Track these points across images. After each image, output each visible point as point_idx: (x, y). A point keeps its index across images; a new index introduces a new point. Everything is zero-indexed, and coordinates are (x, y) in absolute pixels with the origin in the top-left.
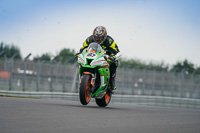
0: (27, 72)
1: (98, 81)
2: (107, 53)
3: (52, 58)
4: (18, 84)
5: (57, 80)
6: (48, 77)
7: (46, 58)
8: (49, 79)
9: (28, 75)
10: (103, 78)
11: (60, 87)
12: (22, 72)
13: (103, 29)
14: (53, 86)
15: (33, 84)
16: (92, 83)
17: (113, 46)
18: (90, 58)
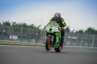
0: (73, 38)
1: (55, 39)
2: (60, 26)
3: (84, 32)
4: (69, 43)
5: (86, 41)
6: (82, 40)
7: (81, 32)
8: (82, 41)
9: (73, 39)
10: (57, 38)
11: (87, 44)
12: (70, 37)
13: (59, 14)
14: (84, 44)
15: (75, 43)
16: (52, 40)
17: (63, 23)
18: (51, 28)
